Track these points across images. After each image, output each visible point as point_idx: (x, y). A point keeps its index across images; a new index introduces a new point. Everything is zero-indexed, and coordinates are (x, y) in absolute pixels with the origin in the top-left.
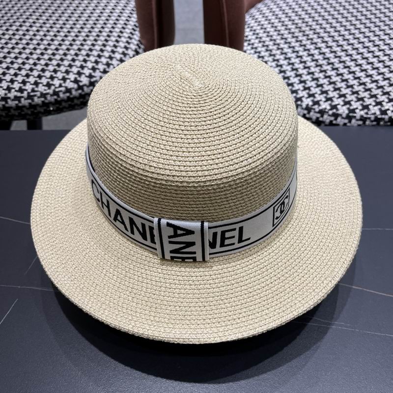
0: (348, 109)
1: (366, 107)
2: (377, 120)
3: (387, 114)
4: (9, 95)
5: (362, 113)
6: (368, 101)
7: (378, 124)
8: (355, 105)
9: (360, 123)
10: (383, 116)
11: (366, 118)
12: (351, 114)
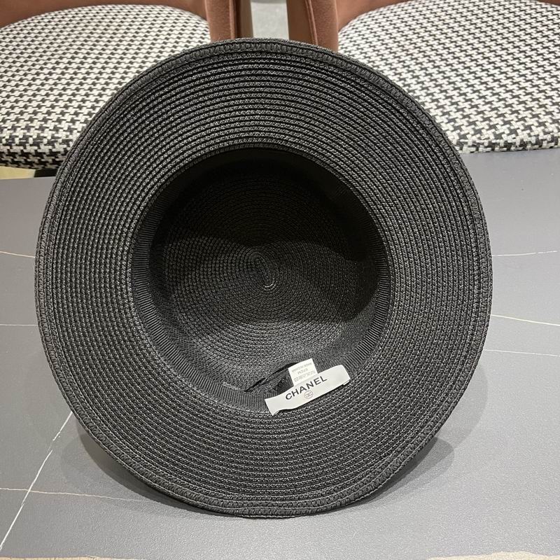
0: (459, 134)
1: (479, 132)
2: (492, 145)
3: (502, 138)
4: (71, 137)
5: (475, 138)
6: (480, 125)
7: (493, 150)
8: (467, 130)
9: (473, 149)
10: (498, 141)
11: (479, 144)
12: (462, 140)
